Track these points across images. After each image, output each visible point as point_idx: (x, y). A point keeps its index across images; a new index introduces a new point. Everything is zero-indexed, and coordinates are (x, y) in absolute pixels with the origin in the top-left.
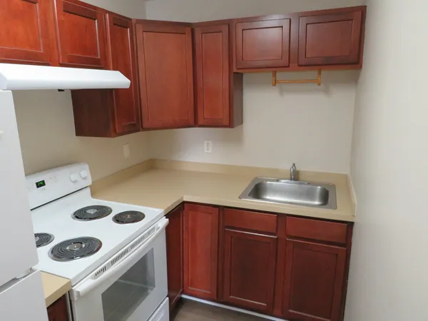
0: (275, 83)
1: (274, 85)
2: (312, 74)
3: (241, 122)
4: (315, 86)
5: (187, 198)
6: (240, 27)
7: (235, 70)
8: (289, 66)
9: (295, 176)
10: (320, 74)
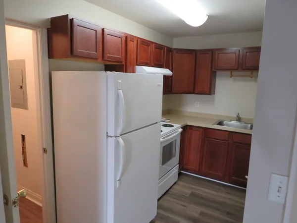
0: (231, 76)
1: (231, 77)
2: (249, 73)
3: (214, 93)
4: (249, 78)
5: (189, 124)
6: (217, 52)
7: (214, 70)
8: (237, 69)
9: (239, 119)
10: (252, 73)
